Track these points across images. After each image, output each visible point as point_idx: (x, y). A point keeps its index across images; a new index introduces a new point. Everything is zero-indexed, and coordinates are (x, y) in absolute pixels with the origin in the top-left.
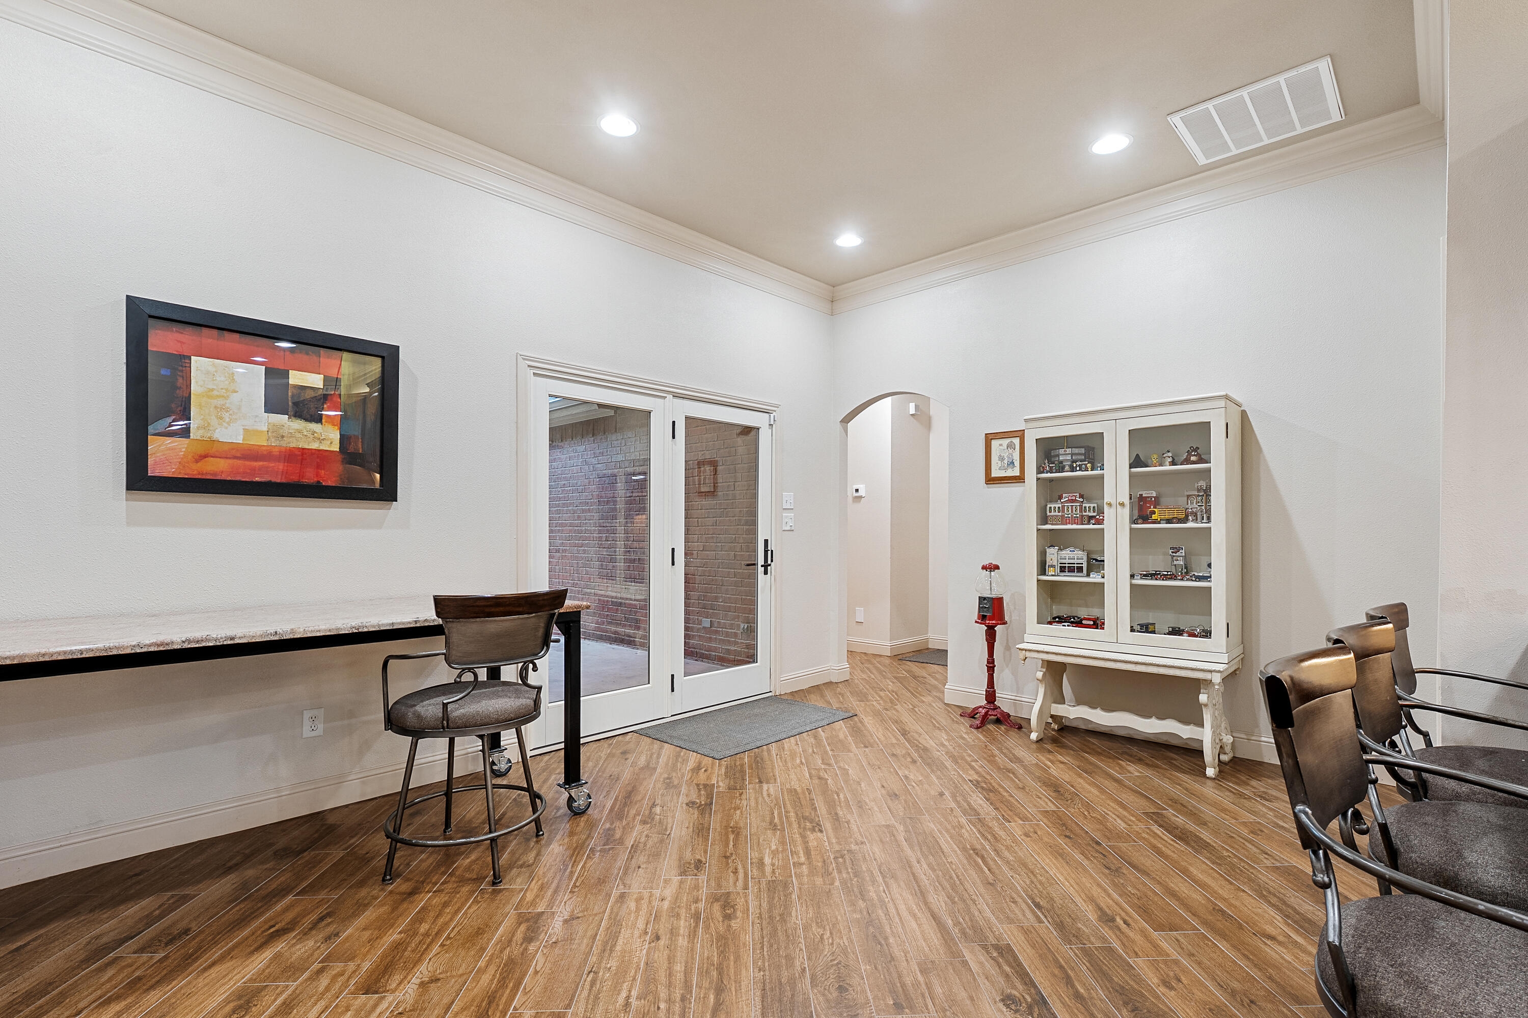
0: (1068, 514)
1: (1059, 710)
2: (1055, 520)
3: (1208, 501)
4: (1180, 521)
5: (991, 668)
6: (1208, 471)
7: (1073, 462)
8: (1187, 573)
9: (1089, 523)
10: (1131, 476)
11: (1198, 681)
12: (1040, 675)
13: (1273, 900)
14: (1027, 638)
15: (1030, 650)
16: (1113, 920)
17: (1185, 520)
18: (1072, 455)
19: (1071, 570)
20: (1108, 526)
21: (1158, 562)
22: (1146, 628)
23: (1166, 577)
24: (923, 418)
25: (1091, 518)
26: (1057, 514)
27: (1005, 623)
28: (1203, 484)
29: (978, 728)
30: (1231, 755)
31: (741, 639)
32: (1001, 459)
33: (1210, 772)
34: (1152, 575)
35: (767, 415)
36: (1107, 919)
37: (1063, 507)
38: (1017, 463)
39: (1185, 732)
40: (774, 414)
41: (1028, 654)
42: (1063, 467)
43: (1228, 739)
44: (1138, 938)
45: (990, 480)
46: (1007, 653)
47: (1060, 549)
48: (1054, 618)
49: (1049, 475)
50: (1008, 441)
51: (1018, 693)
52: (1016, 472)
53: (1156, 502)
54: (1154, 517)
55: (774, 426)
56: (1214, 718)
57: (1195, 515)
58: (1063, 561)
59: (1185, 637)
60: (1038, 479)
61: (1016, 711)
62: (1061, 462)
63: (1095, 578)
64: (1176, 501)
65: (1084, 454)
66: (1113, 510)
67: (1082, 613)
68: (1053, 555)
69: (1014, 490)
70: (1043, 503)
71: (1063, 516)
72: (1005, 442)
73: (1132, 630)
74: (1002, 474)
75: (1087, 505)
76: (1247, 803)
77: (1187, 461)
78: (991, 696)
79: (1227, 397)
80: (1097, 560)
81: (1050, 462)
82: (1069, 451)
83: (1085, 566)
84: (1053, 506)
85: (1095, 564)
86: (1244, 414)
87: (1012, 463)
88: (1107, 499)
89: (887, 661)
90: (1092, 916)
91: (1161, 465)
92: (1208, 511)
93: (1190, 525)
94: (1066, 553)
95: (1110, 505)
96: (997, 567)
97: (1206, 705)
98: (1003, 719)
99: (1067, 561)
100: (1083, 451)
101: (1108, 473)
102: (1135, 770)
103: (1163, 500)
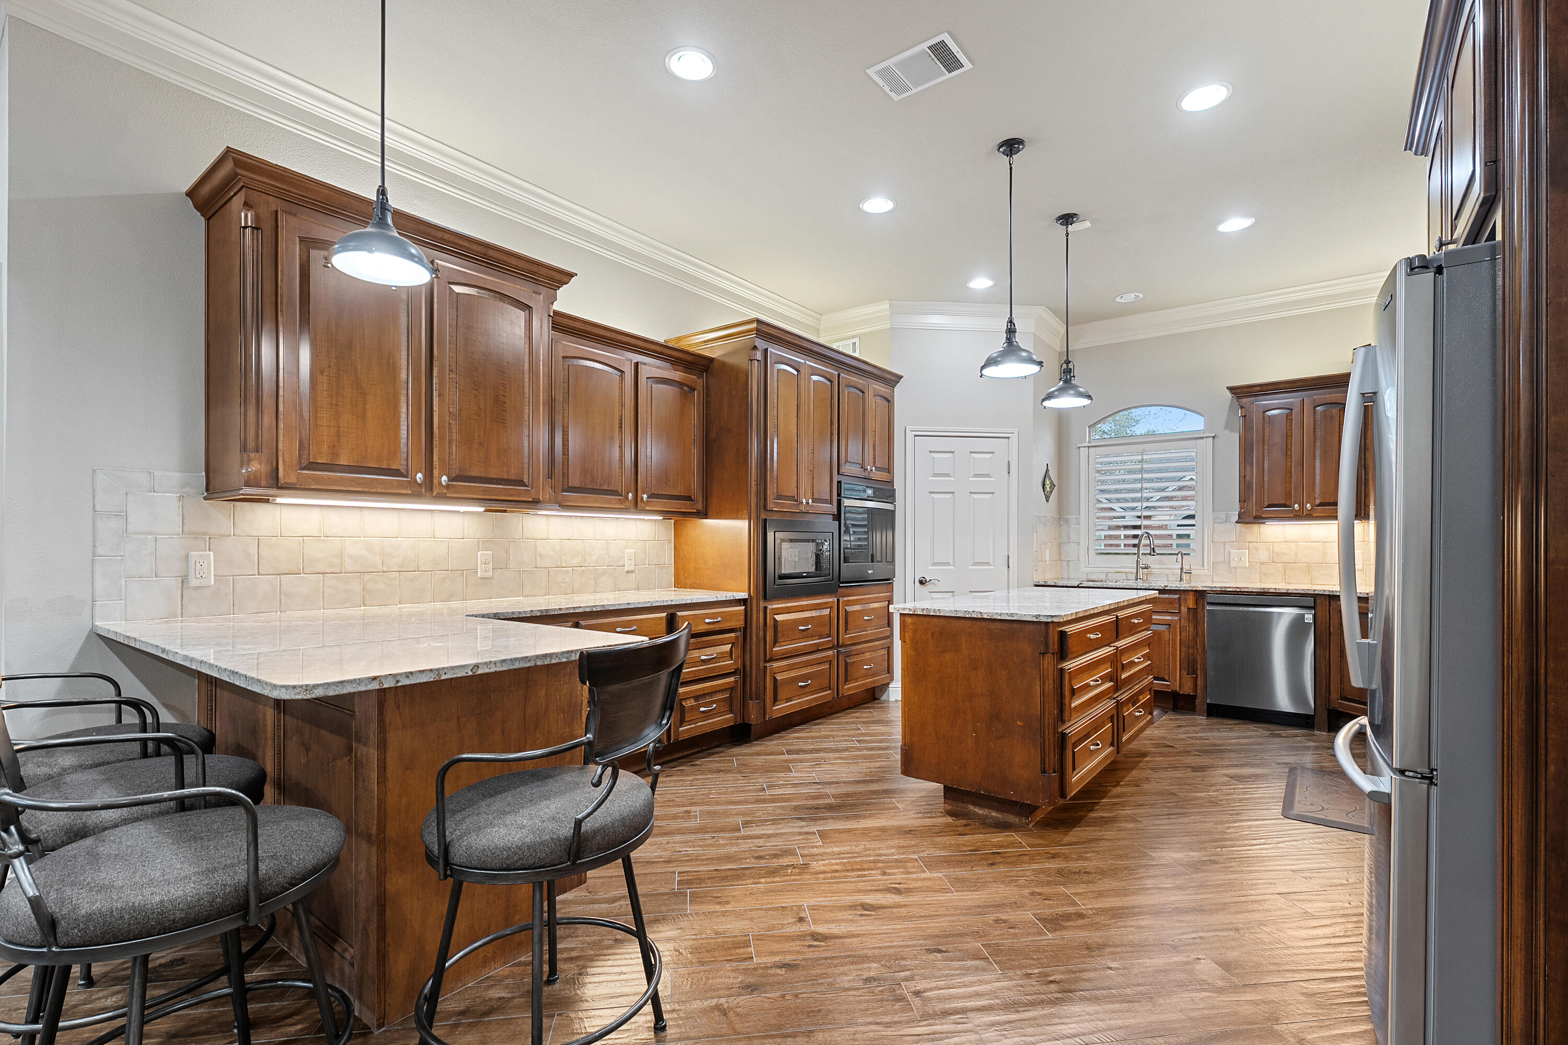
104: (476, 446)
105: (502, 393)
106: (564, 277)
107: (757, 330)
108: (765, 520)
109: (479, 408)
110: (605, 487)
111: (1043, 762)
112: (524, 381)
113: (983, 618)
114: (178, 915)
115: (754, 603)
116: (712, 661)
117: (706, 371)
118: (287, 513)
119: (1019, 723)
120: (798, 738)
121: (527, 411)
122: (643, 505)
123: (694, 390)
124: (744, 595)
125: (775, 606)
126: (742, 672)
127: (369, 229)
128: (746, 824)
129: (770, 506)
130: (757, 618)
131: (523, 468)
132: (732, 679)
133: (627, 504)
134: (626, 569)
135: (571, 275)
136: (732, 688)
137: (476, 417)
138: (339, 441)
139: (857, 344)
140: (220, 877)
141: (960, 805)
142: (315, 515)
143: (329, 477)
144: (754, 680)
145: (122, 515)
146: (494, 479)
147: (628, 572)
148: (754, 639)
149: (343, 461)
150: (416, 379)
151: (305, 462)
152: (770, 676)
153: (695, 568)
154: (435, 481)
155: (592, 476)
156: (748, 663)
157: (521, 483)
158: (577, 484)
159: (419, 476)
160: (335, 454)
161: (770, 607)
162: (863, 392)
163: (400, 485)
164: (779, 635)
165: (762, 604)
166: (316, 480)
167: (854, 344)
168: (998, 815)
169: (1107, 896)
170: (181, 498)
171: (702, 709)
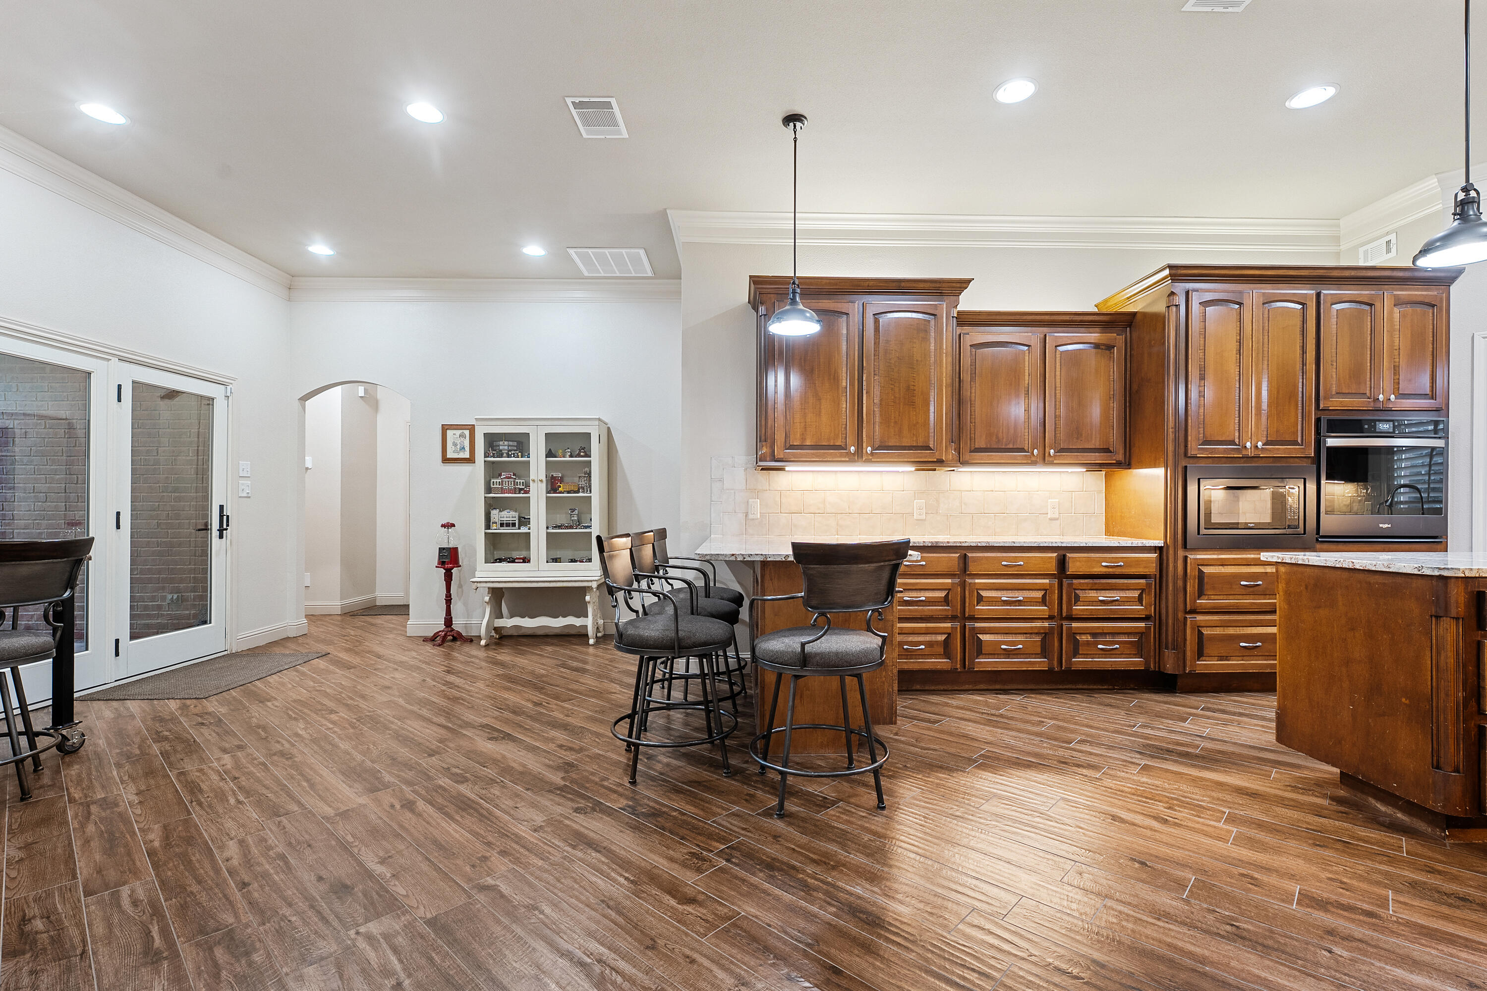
0: (505, 487)
1: (499, 623)
2: (497, 491)
3: (590, 480)
4: (575, 492)
5: (449, 600)
6: (590, 462)
7: (509, 451)
8: (579, 525)
9: (519, 493)
10: (547, 462)
11: (584, 587)
12: (487, 599)
13: (616, 682)
14: (478, 574)
15: (480, 582)
16: (541, 704)
17: (578, 492)
18: (509, 446)
19: (508, 525)
20: (533, 495)
21: (562, 519)
22: (556, 560)
23: (567, 528)
24: (371, 401)
25: (521, 489)
26: (498, 486)
27: (460, 566)
28: (587, 469)
29: (439, 645)
30: (603, 633)
31: (168, 611)
32: (455, 444)
33: (591, 641)
34: (559, 526)
35: (223, 387)
36: (536, 704)
37: (502, 481)
38: (467, 449)
39: (577, 622)
40: (231, 386)
41: (479, 585)
42: (503, 454)
43: (601, 622)
44: (554, 707)
45: (446, 460)
46: (460, 590)
47: (500, 511)
48: (496, 560)
49: (492, 459)
50: (460, 431)
51: (468, 618)
52: (467, 455)
53: (561, 480)
54: (560, 489)
55: (230, 398)
56: (594, 610)
57: (584, 489)
58: (502, 519)
59: (578, 563)
60: (485, 461)
61: (467, 632)
62: (501, 451)
63: (524, 530)
64: (573, 480)
65: (516, 446)
66: (535, 484)
67: (515, 555)
68: (495, 514)
69: (466, 468)
70: (488, 479)
71: (502, 488)
72: (458, 432)
73: (547, 562)
74: (456, 456)
75: (519, 481)
76: (609, 652)
77: (579, 456)
78: (448, 622)
79: (599, 420)
80: (525, 518)
81: (493, 450)
82: (506, 443)
83: (517, 522)
84: (495, 481)
85: (524, 521)
86: (609, 428)
87: (464, 448)
88: (533, 476)
89: (339, 618)
90: (530, 705)
91: (564, 457)
92: (590, 487)
93: (581, 494)
94: (505, 513)
95: (534, 481)
96: (453, 525)
97: (589, 602)
98: (457, 637)
99: (505, 519)
100: (515, 444)
101: (532, 460)
102: (549, 649)
103: (566, 479)
104: (892, 424)
105: (913, 384)
106: (963, 284)
107: (1170, 275)
108: (1186, 467)
109: (895, 397)
110: (1011, 446)
111: (1436, 753)
112: (930, 372)
113: (1355, 569)
114: (652, 643)
115: (1171, 552)
116: (1114, 603)
117: (1130, 326)
118: (795, 476)
119: (1404, 700)
120: (1235, 701)
121: (933, 394)
122: (1051, 459)
123: (1113, 347)
124: (1161, 543)
125: (1199, 557)
126: (1156, 619)
127: (788, 307)
128: (1082, 742)
129: (1191, 452)
130: (1175, 567)
131: (929, 436)
132: (1142, 625)
133: (1033, 459)
134: (1049, 516)
135: (968, 282)
136: (1142, 634)
137: (892, 404)
138: (806, 430)
139: (1394, 241)
140: (667, 633)
141: (1359, 795)
142: (810, 476)
143: (800, 453)
144: (1170, 629)
145: (721, 480)
146: (906, 446)
147: (1051, 519)
148: (1171, 588)
149: (808, 443)
150: (852, 385)
151: (788, 445)
152: (1192, 629)
153: (1121, 516)
154: (864, 451)
155: (997, 437)
156: (1164, 611)
157: (928, 448)
158: (983, 445)
159: (853, 448)
160: (804, 439)
161: (1191, 556)
162: (1371, 305)
163: (841, 455)
164: (1206, 587)
165: (1181, 553)
166: (794, 455)
167: (1388, 242)
168: (1404, 818)
169: (1454, 922)
170: (746, 470)
171: (1100, 646)
